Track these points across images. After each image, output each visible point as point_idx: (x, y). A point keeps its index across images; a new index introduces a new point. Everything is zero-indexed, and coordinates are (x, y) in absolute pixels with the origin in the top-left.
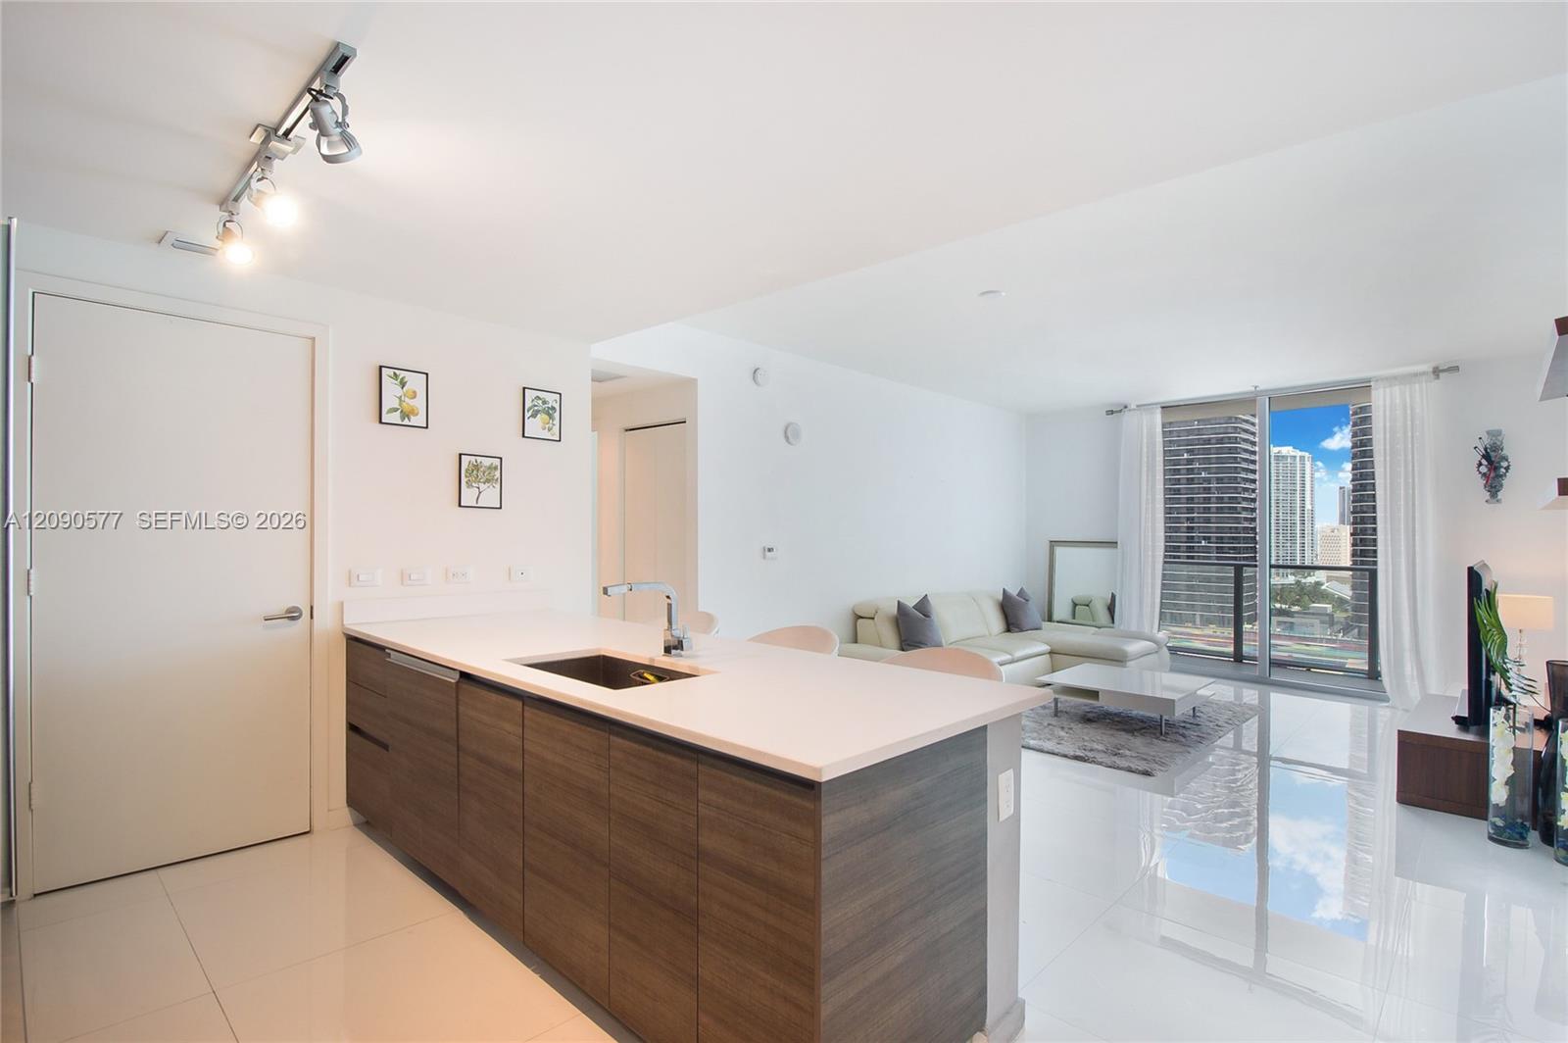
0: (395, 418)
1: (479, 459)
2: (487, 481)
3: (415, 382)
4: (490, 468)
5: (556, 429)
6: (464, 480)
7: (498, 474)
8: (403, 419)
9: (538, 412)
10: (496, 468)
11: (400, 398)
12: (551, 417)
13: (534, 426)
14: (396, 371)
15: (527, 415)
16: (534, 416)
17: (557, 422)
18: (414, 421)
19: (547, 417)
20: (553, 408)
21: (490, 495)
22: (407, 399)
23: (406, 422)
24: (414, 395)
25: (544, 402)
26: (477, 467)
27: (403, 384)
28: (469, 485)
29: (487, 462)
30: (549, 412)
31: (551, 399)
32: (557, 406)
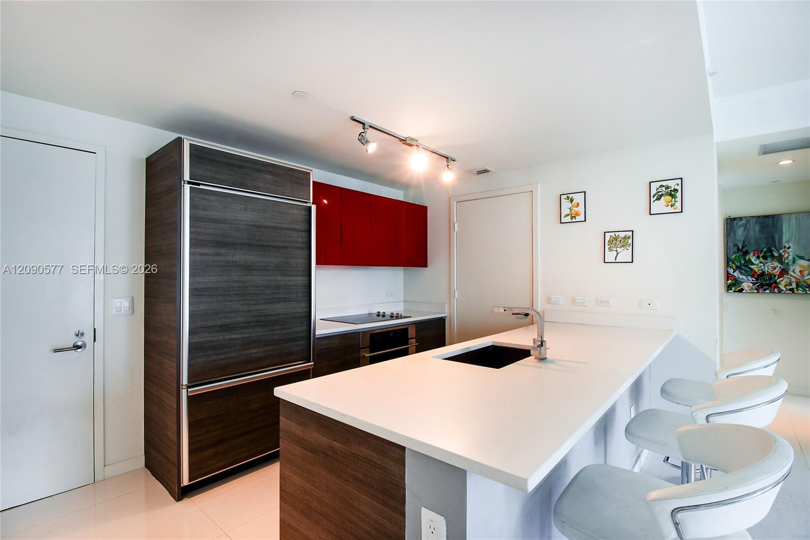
0: (568, 219)
1: (617, 234)
2: (623, 246)
3: (579, 198)
4: (625, 238)
5: (678, 205)
6: (607, 247)
7: (630, 241)
8: (572, 219)
9: (662, 195)
10: (629, 237)
11: (570, 209)
12: (673, 196)
13: (660, 206)
14: (568, 195)
15: (652, 200)
16: (658, 199)
17: (679, 199)
18: (578, 219)
19: (669, 198)
20: (676, 190)
21: (625, 255)
22: (574, 208)
23: (574, 220)
24: (578, 205)
25: (667, 188)
26: (616, 239)
27: (572, 201)
28: (610, 250)
29: (622, 235)
30: (672, 194)
31: (673, 185)
32: (679, 188)
